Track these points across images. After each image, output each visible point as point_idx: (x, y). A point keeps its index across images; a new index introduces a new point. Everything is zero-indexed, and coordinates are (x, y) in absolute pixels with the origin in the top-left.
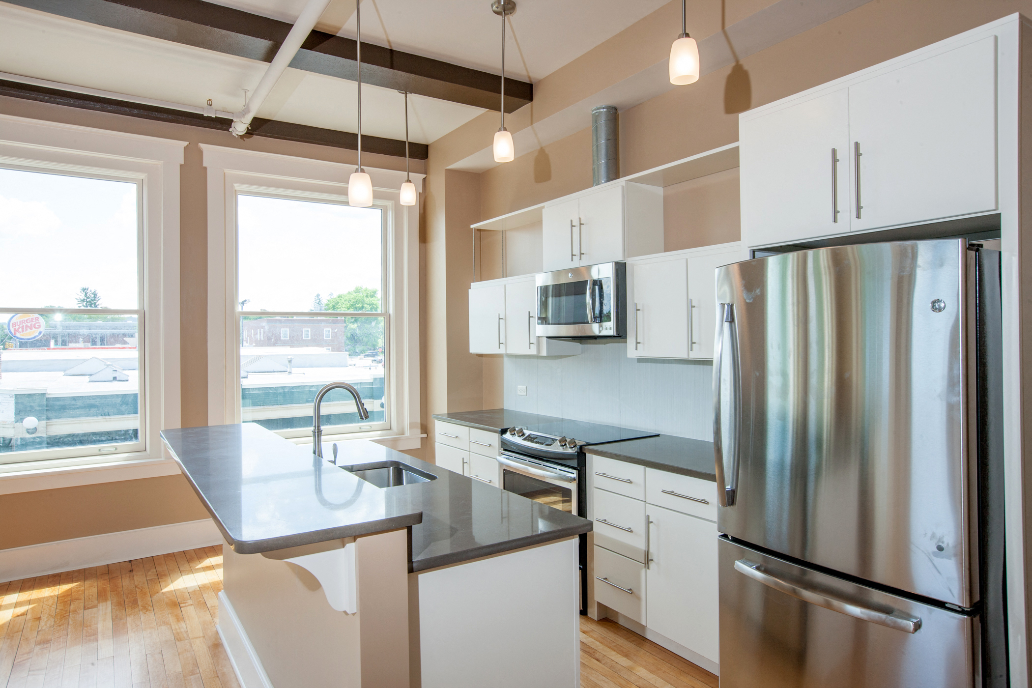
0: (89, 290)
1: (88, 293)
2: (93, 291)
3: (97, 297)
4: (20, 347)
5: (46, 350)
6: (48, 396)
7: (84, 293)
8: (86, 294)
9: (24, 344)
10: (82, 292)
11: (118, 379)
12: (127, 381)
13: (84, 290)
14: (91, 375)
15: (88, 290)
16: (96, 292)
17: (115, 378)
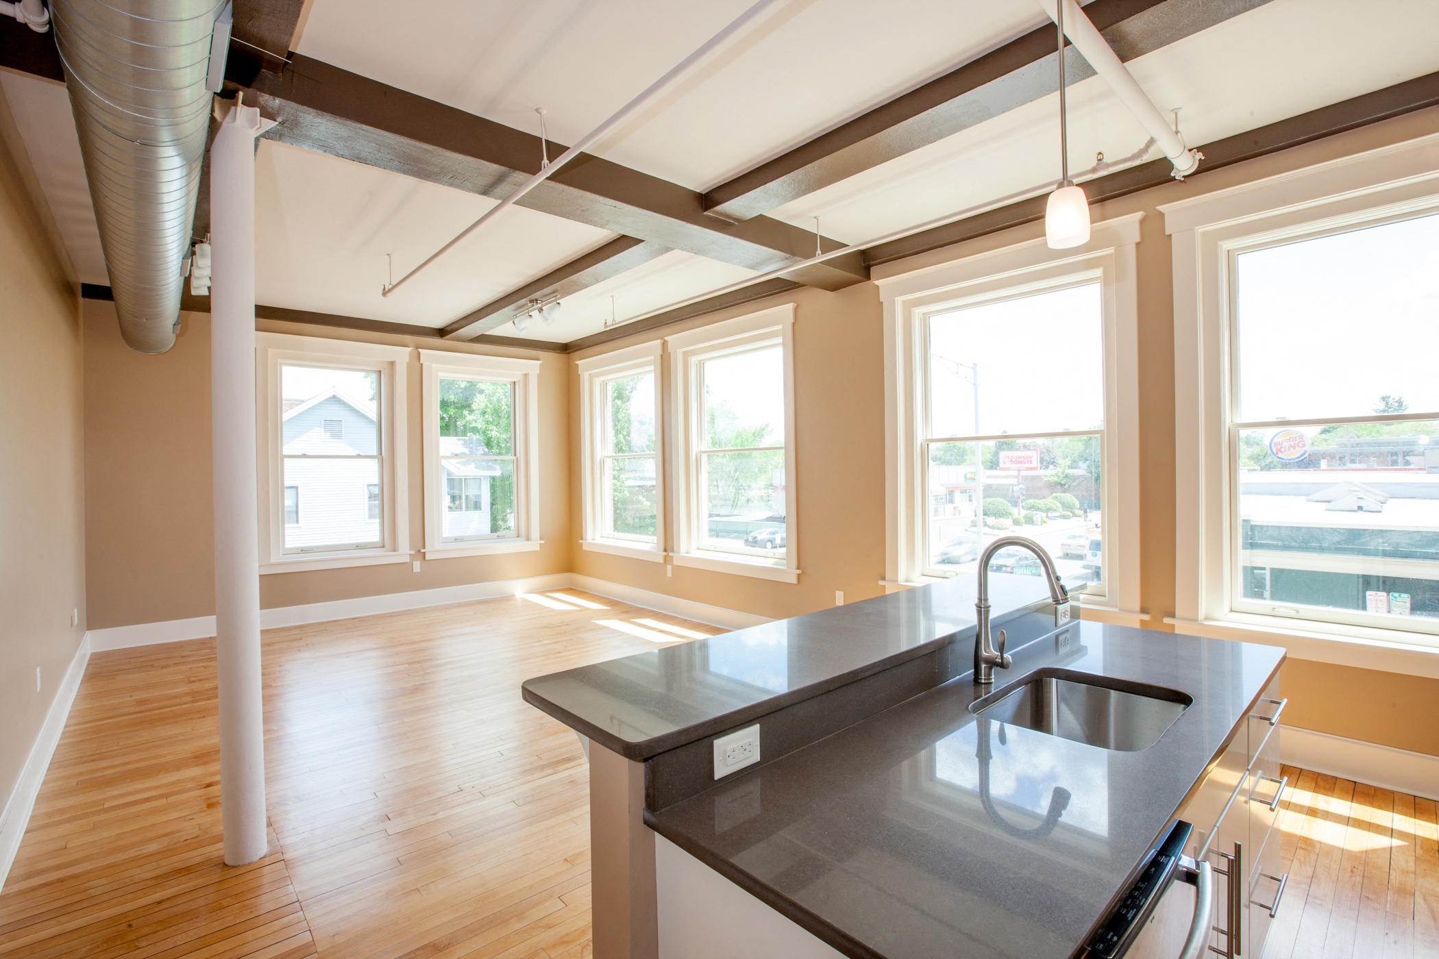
0: (1391, 397)
1: (1390, 402)
2: (1397, 398)
3: (1404, 405)
4: (1283, 468)
5: (1312, 472)
6: (1252, 523)
7: (1385, 403)
8: (1387, 404)
9: (1286, 465)
10: (1381, 400)
11: (1364, 509)
12: (1380, 512)
13: (1384, 399)
14: (1329, 502)
15: (1389, 397)
16: (1402, 400)
17: (1360, 508)
